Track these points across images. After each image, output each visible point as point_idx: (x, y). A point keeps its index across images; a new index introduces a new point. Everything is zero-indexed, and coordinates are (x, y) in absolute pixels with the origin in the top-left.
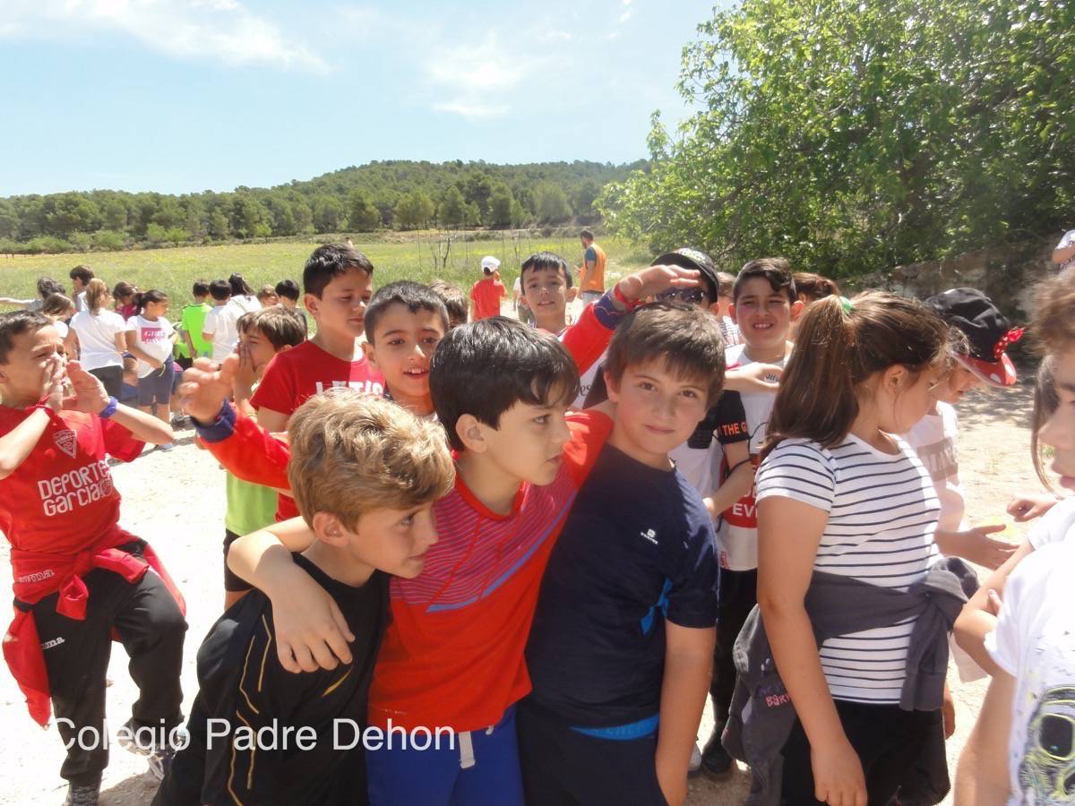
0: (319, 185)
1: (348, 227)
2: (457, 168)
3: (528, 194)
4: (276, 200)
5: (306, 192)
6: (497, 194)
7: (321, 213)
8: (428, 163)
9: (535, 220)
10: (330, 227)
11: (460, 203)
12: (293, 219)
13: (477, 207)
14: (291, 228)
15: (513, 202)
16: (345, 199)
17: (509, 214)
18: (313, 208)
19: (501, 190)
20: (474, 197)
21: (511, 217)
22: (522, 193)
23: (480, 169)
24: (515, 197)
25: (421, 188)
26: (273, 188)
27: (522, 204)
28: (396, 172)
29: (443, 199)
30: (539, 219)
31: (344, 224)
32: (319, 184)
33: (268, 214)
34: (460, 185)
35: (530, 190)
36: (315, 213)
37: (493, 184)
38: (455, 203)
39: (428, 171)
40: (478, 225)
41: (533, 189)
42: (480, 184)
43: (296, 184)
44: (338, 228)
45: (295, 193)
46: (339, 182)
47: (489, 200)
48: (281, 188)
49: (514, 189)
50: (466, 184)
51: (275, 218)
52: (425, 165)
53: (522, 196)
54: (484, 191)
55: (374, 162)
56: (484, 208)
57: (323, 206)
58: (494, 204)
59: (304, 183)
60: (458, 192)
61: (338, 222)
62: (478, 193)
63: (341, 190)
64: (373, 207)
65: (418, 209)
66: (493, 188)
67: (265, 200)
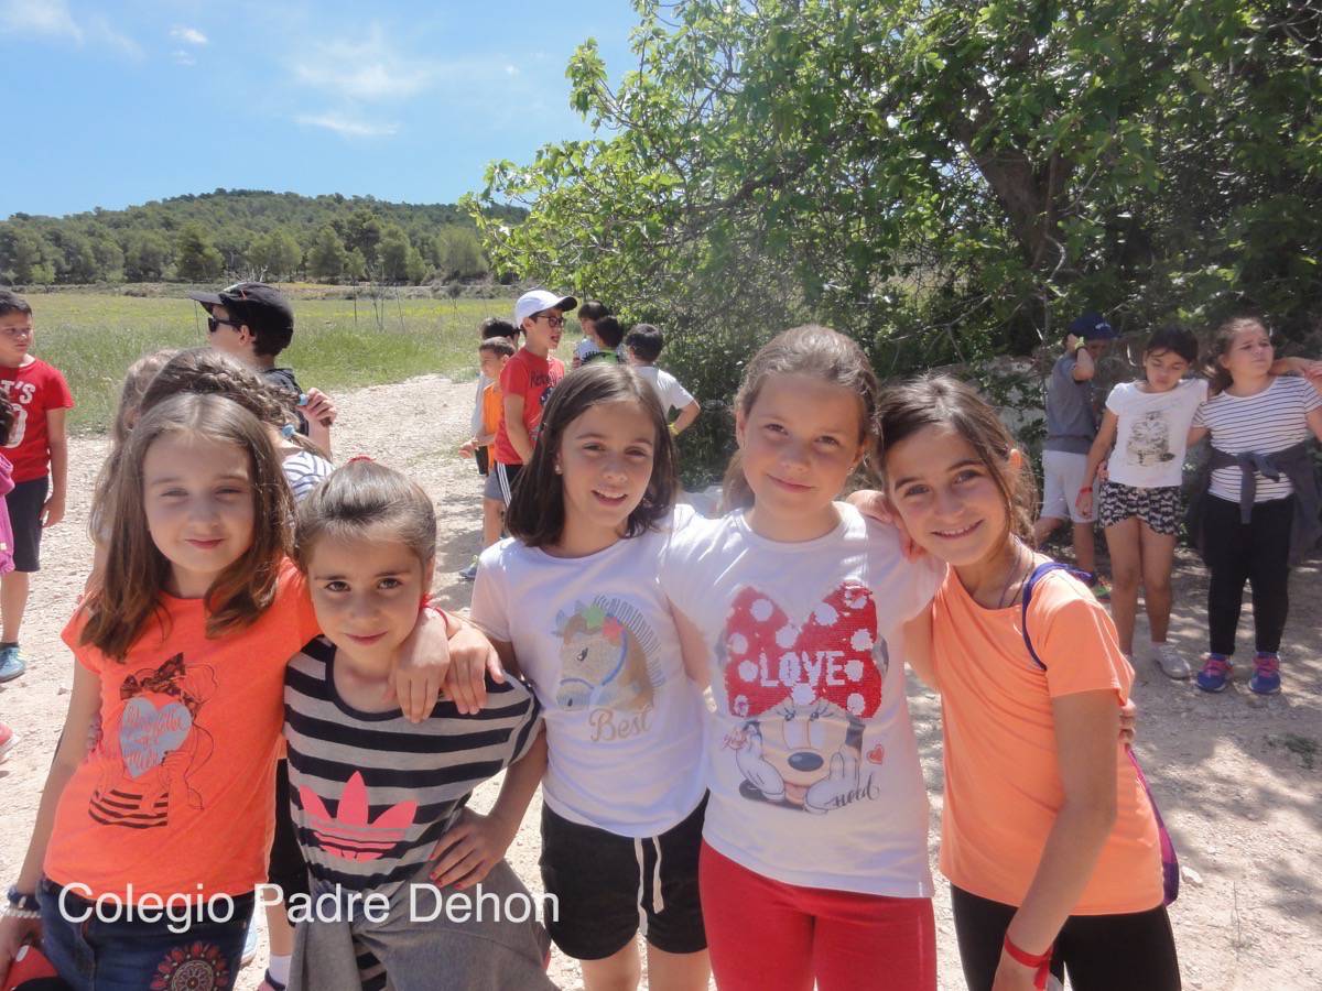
0: (137, 217)
1: (179, 275)
2: (336, 204)
3: (430, 242)
4: (67, 234)
5: (116, 226)
6: (388, 239)
7: (137, 254)
8: (296, 196)
9: (440, 276)
10: (152, 274)
11: (338, 249)
12: (94, 260)
13: (362, 255)
14: (91, 274)
15: (409, 251)
16: (173, 237)
17: (405, 266)
18: (125, 248)
19: (392, 234)
20: (357, 242)
21: (408, 270)
22: (423, 240)
23: (368, 207)
24: (413, 244)
25: (284, 227)
26: (67, 217)
27: (422, 253)
28: (250, 205)
29: (315, 243)
30: (445, 274)
31: (171, 271)
32: (137, 215)
33: (55, 252)
34: (337, 226)
35: (433, 237)
36: (128, 254)
37: (384, 227)
38: (330, 249)
39: (296, 205)
40: (363, 279)
41: (437, 235)
42: (365, 225)
43: (100, 214)
44: (163, 276)
45: (97, 225)
46: (165, 215)
47: (378, 246)
48: (79, 218)
49: (412, 235)
50: (345, 224)
51: (67, 259)
52: (291, 199)
53: (423, 244)
54: (371, 235)
55: (221, 192)
56: (371, 256)
57: (140, 245)
58: (384, 252)
59: (114, 213)
60: (335, 234)
61: (163, 268)
62: (364, 238)
63: (168, 224)
64: (215, 250)
65: (279, 254)
66: (383, 232)
67: (51, 234)
